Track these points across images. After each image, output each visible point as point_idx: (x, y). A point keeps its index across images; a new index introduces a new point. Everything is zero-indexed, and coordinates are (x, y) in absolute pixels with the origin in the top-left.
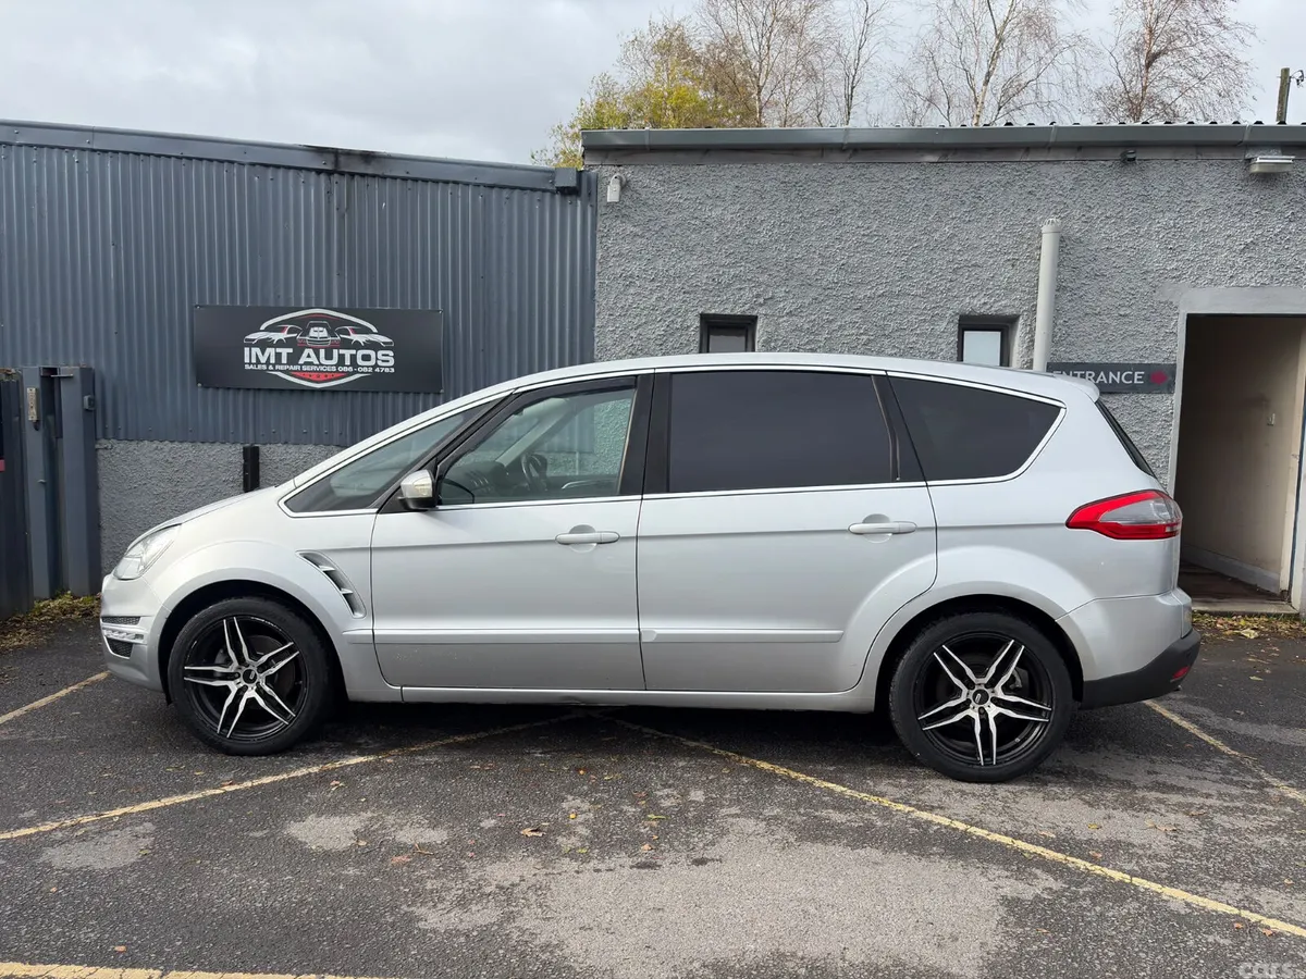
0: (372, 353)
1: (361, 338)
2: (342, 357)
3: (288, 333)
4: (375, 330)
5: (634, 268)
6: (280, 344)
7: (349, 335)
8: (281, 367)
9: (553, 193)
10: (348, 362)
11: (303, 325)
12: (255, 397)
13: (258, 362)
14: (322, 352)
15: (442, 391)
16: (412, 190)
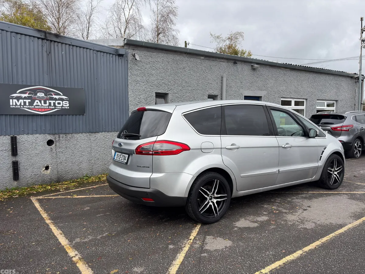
0: (61, 102)
1: (57, 97)
2: (50, 103)
3: (28, 94)
4: (62, 94)
5: (138, 79)
6: (25, 98)
7: (52, 95)
8: (26, 107)
9: (116, 55)
10: (52, 105)
11: (35, 92)
12: (14, 117)
13: (16, 105)
14: (43, 102)
15: (85, 114)
16: (72, 49)
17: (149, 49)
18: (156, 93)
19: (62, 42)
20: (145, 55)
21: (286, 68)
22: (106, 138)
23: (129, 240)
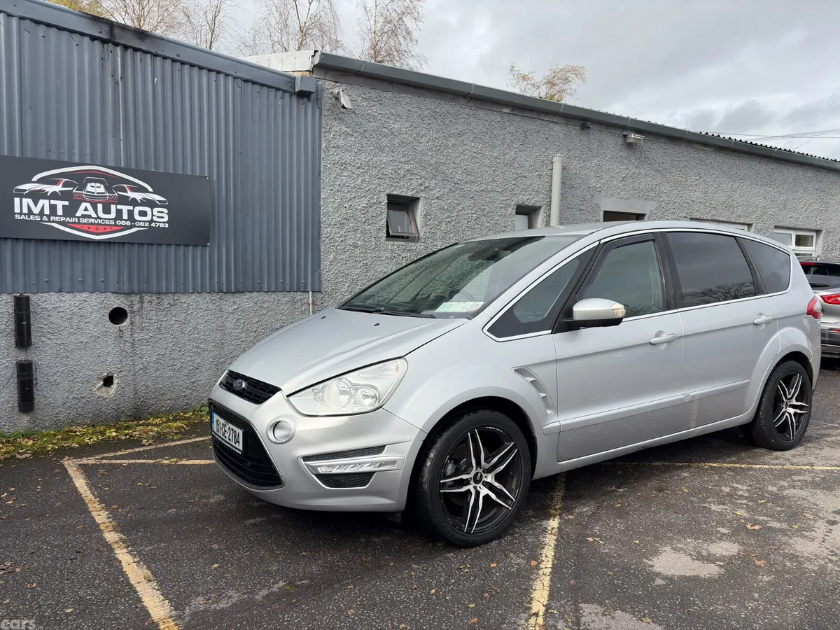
0: (148, 210)
1: (138, 196)
2: (119, 212)
3: (63, 186)
4: (151, 190)
5: (347, 157)
6: (54, 196)
7: (126, 192)
8: (56, 219)
9: (291, 94)
10: (125, 216)
11: (80, 180)
12: (24, 245)
13: (30, 212)
14: (100, 207)
15: (209, 244)
16: (181, 71)
17: (376, 83)
18: (390, 196)
19: (153, 51)
20: (363, 96)
21: (706, 145)
22: (261, 307)
23: (352, 611)
